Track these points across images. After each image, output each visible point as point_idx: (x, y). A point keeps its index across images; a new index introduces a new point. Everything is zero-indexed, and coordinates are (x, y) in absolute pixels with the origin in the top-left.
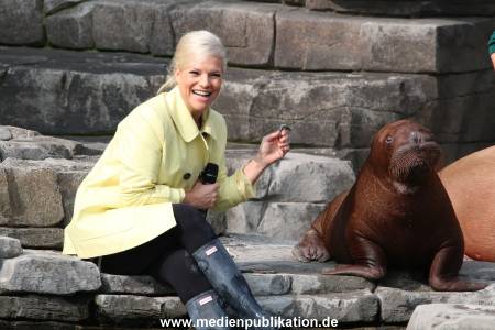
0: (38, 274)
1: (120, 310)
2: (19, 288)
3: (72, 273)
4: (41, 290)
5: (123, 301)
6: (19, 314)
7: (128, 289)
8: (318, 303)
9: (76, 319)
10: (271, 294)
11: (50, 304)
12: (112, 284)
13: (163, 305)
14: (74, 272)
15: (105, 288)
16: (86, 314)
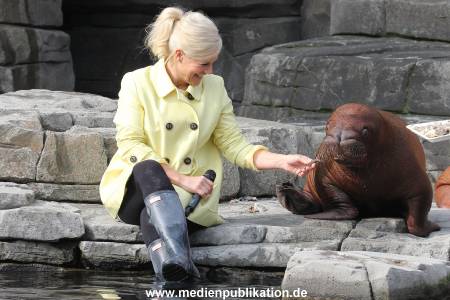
0: (24, 223)
2: (6, 235)
3: (57, 222)
4: (26, 237)
5: (102, 247)
6: (7, 257)
7: (111, 237)
8: (281, 251)
9: (60, 262)
10: (241, 243)
11: (36, 249)
12: (95, 233)
13: (138, 251)
14: (58, 222)
15: (88, 235)
16: (70, 258)
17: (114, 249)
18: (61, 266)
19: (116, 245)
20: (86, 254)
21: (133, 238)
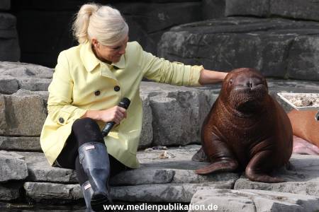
1: (39, 193)
5: (43, 186)
7: (49, 178)
9: (9, 199)
13: (71, 190)
14: (7, 166)
15: (31, 177)
16: (17, 195)
17: (52, 188)
18: (9, 202)
19: (54, 185)
20: (30, 193)
21: (67, 180)
